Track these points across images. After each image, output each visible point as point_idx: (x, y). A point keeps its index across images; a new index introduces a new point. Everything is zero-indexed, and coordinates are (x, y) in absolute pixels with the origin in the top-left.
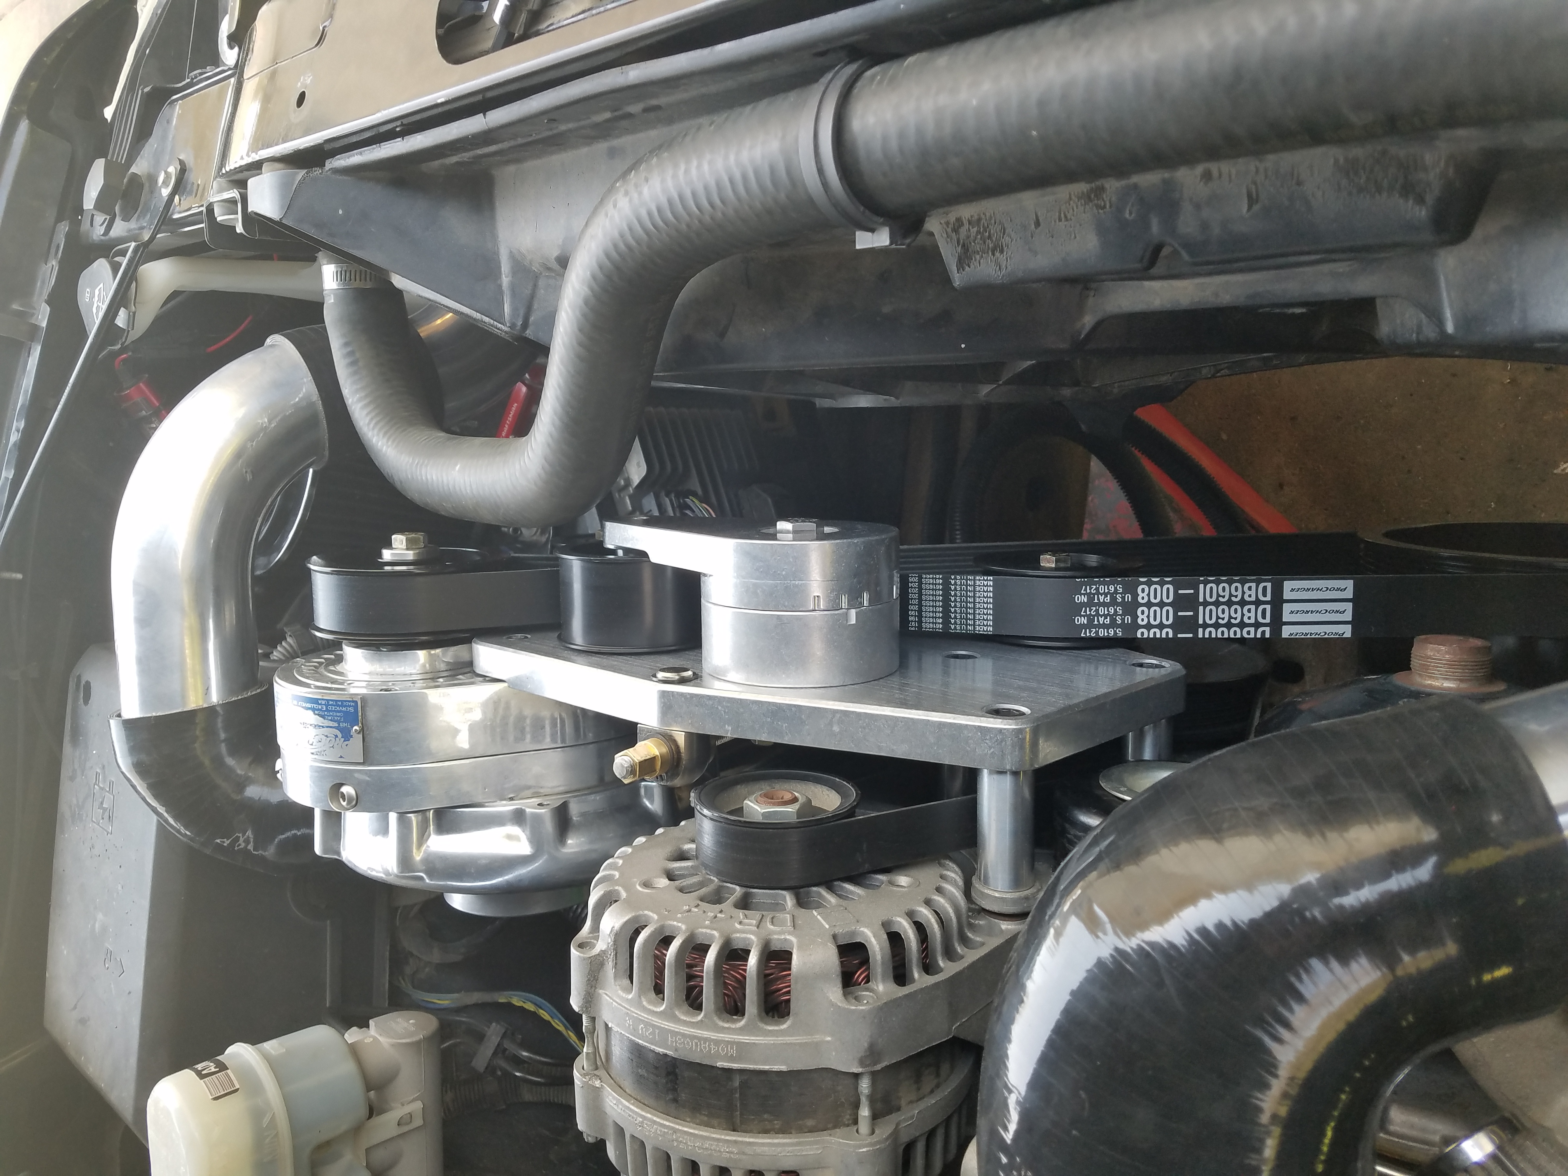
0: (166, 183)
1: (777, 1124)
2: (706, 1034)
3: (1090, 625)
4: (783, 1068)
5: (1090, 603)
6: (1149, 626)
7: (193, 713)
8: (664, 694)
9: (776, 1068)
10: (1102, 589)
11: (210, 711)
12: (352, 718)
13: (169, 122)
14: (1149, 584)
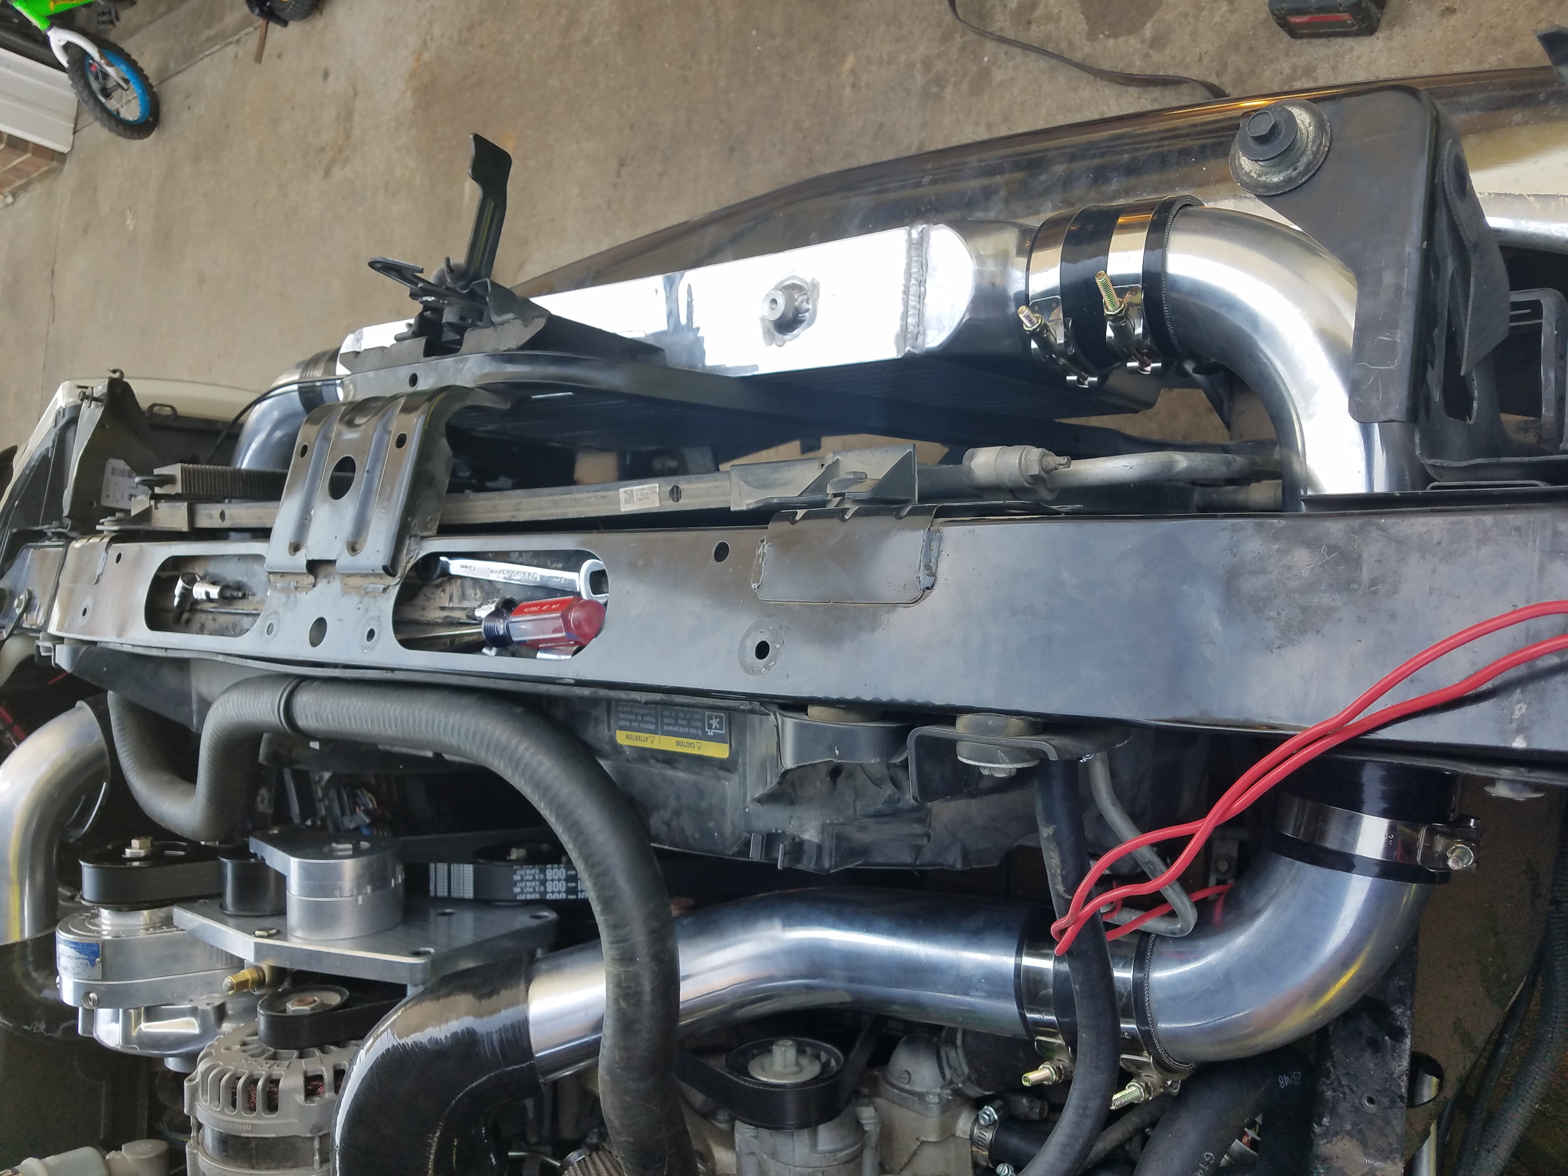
0: (18, 606)
1: (273, 1165)
2: (237, 1120)
3: (522, 893)
4: (274, 1136)
5: (522, 880)
6: (553, 892)
7: (13, 945)
8: (257, 945)
9: (270, 1136)
10: (528, 872)
11: (23, 944)
12: (96, 954)
13: (25, 560)
14: (552, 869)
